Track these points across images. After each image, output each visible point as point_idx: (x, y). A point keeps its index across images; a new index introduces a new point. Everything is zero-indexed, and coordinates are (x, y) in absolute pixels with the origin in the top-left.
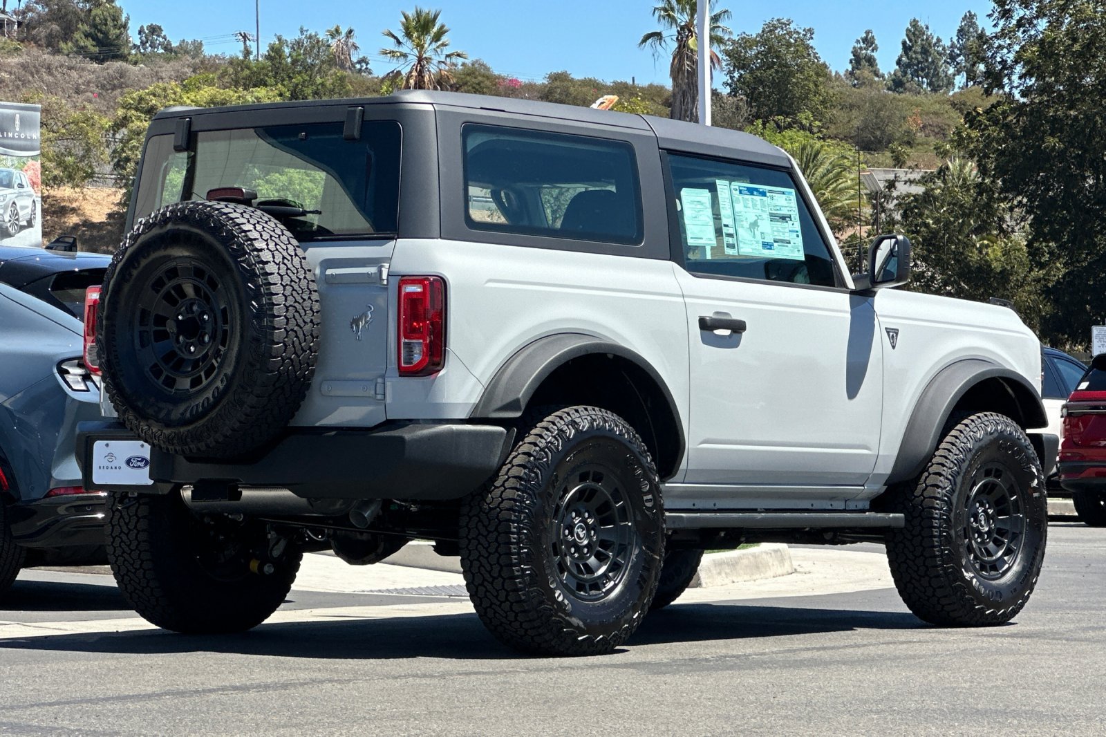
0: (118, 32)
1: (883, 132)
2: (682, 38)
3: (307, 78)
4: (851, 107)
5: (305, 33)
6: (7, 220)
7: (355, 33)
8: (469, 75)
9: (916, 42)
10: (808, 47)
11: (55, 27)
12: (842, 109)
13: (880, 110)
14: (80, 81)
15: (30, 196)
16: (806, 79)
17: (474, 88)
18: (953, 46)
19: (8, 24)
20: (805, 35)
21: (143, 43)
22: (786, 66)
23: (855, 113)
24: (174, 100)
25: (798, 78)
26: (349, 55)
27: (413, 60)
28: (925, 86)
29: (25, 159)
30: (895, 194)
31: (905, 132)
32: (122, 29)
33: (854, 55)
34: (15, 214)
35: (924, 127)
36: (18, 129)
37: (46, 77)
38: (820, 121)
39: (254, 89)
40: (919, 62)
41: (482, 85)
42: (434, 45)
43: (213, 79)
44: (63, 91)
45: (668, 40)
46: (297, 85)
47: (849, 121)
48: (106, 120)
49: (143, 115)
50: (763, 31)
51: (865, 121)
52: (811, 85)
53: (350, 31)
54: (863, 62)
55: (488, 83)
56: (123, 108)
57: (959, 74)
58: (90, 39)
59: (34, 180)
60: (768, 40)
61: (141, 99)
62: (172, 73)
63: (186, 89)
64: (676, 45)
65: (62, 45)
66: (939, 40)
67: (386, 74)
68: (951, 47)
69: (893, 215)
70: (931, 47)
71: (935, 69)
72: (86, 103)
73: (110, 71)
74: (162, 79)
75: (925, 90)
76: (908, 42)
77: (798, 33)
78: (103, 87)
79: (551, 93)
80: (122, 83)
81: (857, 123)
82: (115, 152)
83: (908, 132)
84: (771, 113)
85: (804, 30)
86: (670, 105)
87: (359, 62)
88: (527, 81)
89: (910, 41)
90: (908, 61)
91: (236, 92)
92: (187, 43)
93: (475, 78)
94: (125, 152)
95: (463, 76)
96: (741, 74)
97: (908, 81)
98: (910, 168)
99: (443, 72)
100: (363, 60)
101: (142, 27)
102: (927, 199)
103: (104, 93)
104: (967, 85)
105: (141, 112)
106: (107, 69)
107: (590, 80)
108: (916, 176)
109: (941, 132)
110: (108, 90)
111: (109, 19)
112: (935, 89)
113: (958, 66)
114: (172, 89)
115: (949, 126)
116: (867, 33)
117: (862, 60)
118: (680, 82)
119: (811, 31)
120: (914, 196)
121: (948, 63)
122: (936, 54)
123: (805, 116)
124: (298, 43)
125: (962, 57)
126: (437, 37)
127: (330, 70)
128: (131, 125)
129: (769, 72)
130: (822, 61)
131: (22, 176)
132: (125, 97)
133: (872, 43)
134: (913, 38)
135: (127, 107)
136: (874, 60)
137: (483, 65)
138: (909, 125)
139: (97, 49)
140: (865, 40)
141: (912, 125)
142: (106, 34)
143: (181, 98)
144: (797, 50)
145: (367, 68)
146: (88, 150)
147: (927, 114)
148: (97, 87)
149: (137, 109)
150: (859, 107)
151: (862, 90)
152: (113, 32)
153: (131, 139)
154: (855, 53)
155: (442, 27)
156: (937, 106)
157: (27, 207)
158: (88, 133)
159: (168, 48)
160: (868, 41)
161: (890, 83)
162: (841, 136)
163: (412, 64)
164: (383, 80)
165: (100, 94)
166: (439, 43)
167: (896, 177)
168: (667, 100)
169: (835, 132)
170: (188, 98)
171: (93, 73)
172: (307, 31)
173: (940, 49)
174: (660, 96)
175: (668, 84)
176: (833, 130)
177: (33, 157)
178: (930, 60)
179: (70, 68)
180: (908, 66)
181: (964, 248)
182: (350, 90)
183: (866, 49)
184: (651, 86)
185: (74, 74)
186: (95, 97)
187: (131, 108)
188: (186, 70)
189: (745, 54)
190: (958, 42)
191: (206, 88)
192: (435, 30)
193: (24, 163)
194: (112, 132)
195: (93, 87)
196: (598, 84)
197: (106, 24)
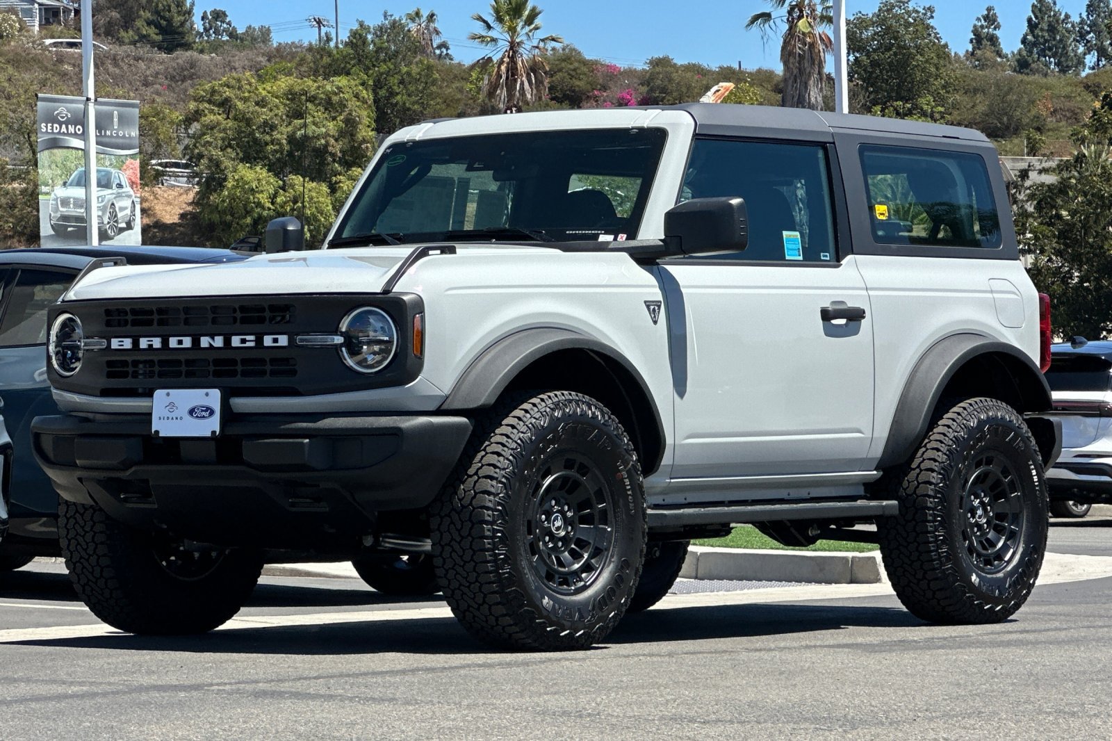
0: (183, 18)
1: (1010, 118)
2: (793, 19)
3: (392, 67)
4: (976, 91)
5: (389, 18)
6: (106, 222)
7: (438, 18)
8: (564, 60)
9: (1042, 18)
10: (928, 27)
11: (115, 14)
12: (966, 93)
13: (1007, 94)
14: (148, 73)
15: (129, 196)
16: (927, 61)
17: (569, 74)
18: (1082, 22)
19: (64, 12)
20: (925, 14)
21: (206, 30)
22: (904, 47)
23: (979, 97)
24: (249, 92)
25: (918, 60)
26: (431, 40)
27: (504, 45)
28: (1052, 67)
29: (123, 158)
30: (1028, 183)
31: (1035, 117)
32: (187, 15)
33: (975, 35)
34: (114, 216)
35: (1055, 111)
36: (116, 127)
37: (111, 69)
38: (943, 106)
39: (335, 79)
40: (1046, 41)
41: (578, 72)
42: (527, 29)
43: (291, 68)
44: (130, 84)
45: (778, 21)
46: (382, 74)
47: (973, 107)
48: (178, 114)
49: (216, 109)
50: (879, 10)
51: (991, 106)
52: (933, 69)
53: (432, 16)
54: (985, 42)
55: (585, 69)
56: (195, 100)
57: (1089, 53)
58: (152, 27)
59: (133, 180)
60: (885, 19)
61: (213, 92)
62: (246, 62)
63: (261, 79)
64: (786, 27)
65: (122, 33)
66: (1067, 16)
67: (475, 61)
68: (1080, 24)
69: (1026, 206)
70: (1059, 24)
71: (1064, 48)
72: (156, 97)
73: (180, 61)
74: (235, 69)
75: (1053, 71)
76: (1034, 19)
77: (917, 12)
78: (173, 78)
79: (653, 79)
80: (193, 74)
81: (981, 108)
82: (186, 148)
83: (1038, 117)
84: (890, 98)
85: (924, 9)
86: (780, 91)
87: (439, 47)
88: (626, 67)
89: (1036, 17)
90: (1033, 40)
91: (315, 81)
92: (254, 29)
93: (571, 64)
94: (197, 148)
95: (557, 62)
96: (857, 58)
97: (1034, 62)
98: (1044, 155)
99: (536, 58)
100: (443, 45)
101: (205, 12)
102: (1062, 189)
103: (174, 85)
104: (1098, 65)
105: (214, 104)
106: (177, 58)
107: (694, 65)
108: (1053, 164)
109: (1074, 116)
110: (178, 81)
111: (173, 5)
112: (1064, 70)
113: (1089, 45)
114: (247, 80)
115: (1082, 109)
116: (989, 9)
117: (984, 39)
118: (791, 66)
119: (931, 9)
120: (1048, 186)
121: (1078, 41)
122: (1064, 31)
123: (926, 102)
124: (381, 28)
125: (1092, 34)
126: (530, 20)
127: (415, 57)
128: (203, 119)
129: (888, 55)
130: (943, 42)
131: (121, 176)
132: (198, 89)
133: (995, 21)
134: (1039, 14)
135: (198, 99)
136: (997, 38)
137: (574, 49)
138: (1039, 109)
139: (160, 38)
140: (986, 18)
141: (1042, 109)
142: (169, 21)
143: (257, 89)
144: (917, 30)
145: (447, 54)
146: (159, 146)
147: (1059, 97)
148: (167, 78)
149: (210, 102)
150: (983, 91)
151: (987, 72)
152: (178, 19)
153: (204, 134)
154: (976, 32)
155: (534, 9)
156: (1069, 89)
157: (126, 208)
158: (158, 128)
159: (233, 35)
160: (990, 19)
161: (1014, 64)
162: (966, 123)
163: (504, 50)
164: (473, 67)
165: (169, 86)
166: (533, 26)
167: (1029, 166)
168: (776, 85)
169: (959, 118)
170: (264, 89)
171: (161, 63)
172: (391, 16)
173: (1070, 25)
174: (769, 82)
175: (779, 69)
176: (956, 115)
177: (133, 157)
178: (1058, 38)
179: (137, 59)
180: (1034, 44)
181: (1102, 241)
182: (437, 79)
183: (988, 27)
184: (759, 71)
185: (142, 65)
186: (164, 90)
187: (203, 100)
188: (261, 59)
189: (861, 36)
190: (1088, 18)
191: (283, 78)
192: (527, 13)
193: (122, 161)
194: (183, 126)
195: (161, 79)
196: (703, 69)
197: (169, 11)
